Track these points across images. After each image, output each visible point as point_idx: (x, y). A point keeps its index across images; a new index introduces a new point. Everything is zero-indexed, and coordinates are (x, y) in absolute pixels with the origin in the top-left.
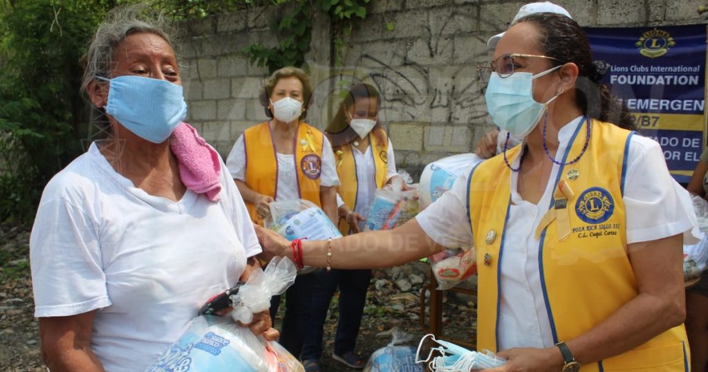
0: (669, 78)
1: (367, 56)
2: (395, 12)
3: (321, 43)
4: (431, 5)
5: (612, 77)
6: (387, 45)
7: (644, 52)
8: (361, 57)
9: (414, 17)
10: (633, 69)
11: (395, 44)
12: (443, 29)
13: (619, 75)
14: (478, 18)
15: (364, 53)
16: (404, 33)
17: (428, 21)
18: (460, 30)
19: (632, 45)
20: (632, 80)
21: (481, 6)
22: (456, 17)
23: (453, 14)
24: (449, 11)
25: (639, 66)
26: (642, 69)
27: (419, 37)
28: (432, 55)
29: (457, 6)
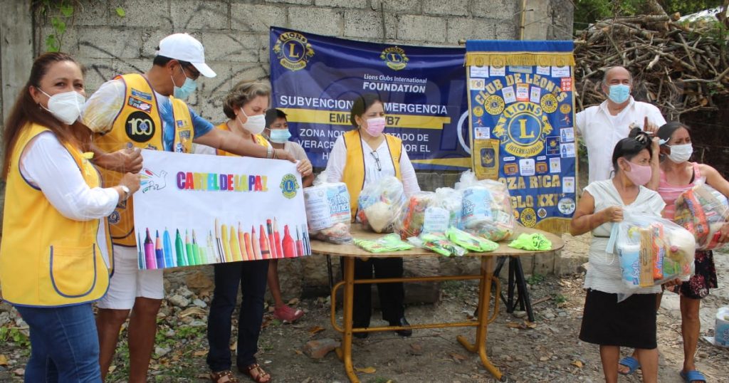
0: (406, 86)
1: (87, 44)
3: (16, 22)
5: (365, 83)
6: (116, 32)
7: (390, 64)
8: (78, 43)
9: (152, 5)
10: (381, 78)
11: (126, 33)
12: (188, 22)
13: (370, 82)
14: (229, 16)
15: (82, 39)
16: (138, 22)
17: (169, 11)
18: (208, 26)
19: (378, 57)
20: (380, 87)
21: (232, 4)
22: (204, 12)
23: (199, 9)
24: (194, 4)
25: (386, 76)
26: (388, 78)
27: (158, 28)
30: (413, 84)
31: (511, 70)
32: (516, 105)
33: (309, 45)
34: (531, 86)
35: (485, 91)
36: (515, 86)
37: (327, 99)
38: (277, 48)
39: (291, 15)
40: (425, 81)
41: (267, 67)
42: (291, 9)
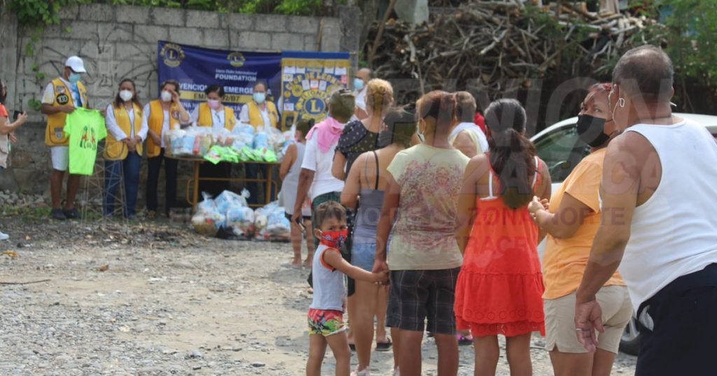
0: (243, 77)
1: (47, 48)
2: (71, 20)
3: (9, 34)
4: (99, 20)
5: (217, 75)
6: (65, 41)
7: (232, 63)
8: (43, 48)
9: (87, 26)
10: (227, 71)
11: (71, 42)
12: (108, 36)
13: (220, 74)
14: (133, 33)
15: (46, 45)
16: (79, 35)
17: (97, 29)
18: (120, 38)
19: (225, 58)
20: (226, 77)
21: (135, 26)
22: (118, 30)
23: (115, 29)
24: (112, 25)
26: (231, 72)
27: (90, 40)
28: (100, 52)
29: (118, 23)
30: (248, 76)
31: (308, 70)
32: (310, 92)
33: (182, 52)
34: (319, 80)
35: (293, 82)
36: (310, 81)
37: (193, 84)
38: (162, 53)
39: (171, 33)
40: (256, 74)
41: (155, 64)
42: (171, 29)
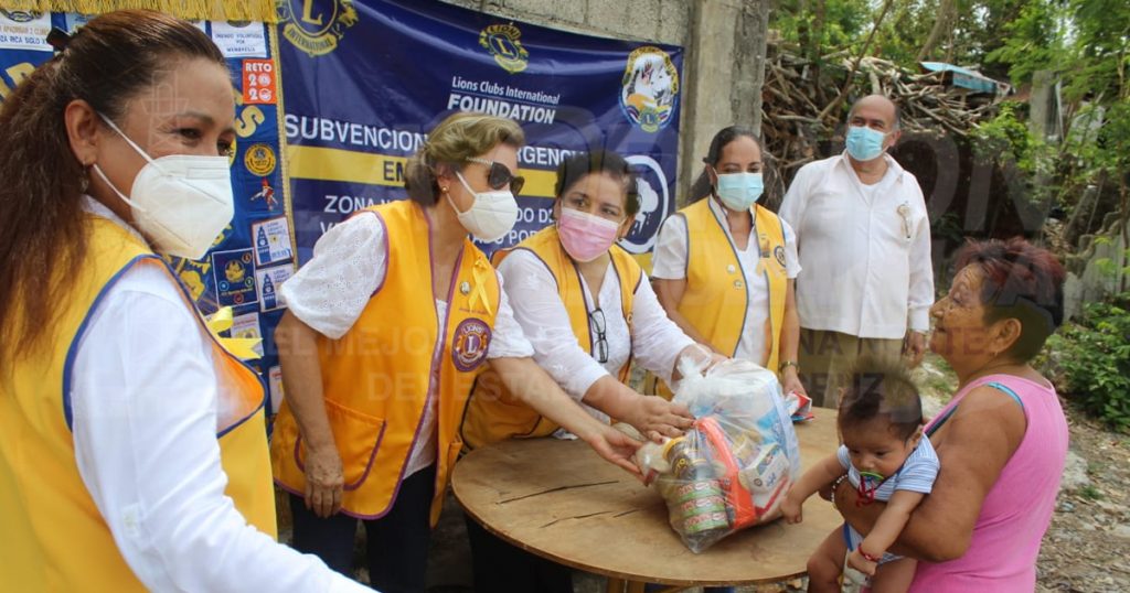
0: (525, 108)
5: (453, 96)
7: (499, 59)
10: (484, 87)
13: (463, 96)
25: (492, 84)
26: (496, 89)
30: (537, 104)
37: (378, 128)
40: (555, 100)
